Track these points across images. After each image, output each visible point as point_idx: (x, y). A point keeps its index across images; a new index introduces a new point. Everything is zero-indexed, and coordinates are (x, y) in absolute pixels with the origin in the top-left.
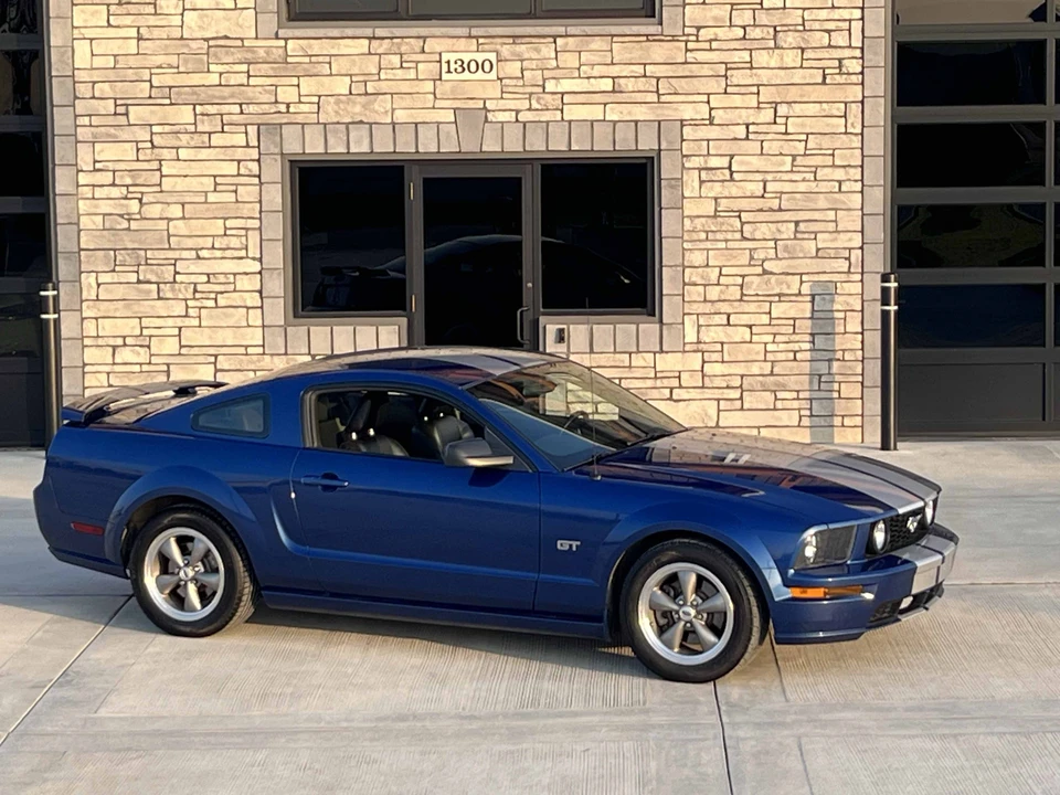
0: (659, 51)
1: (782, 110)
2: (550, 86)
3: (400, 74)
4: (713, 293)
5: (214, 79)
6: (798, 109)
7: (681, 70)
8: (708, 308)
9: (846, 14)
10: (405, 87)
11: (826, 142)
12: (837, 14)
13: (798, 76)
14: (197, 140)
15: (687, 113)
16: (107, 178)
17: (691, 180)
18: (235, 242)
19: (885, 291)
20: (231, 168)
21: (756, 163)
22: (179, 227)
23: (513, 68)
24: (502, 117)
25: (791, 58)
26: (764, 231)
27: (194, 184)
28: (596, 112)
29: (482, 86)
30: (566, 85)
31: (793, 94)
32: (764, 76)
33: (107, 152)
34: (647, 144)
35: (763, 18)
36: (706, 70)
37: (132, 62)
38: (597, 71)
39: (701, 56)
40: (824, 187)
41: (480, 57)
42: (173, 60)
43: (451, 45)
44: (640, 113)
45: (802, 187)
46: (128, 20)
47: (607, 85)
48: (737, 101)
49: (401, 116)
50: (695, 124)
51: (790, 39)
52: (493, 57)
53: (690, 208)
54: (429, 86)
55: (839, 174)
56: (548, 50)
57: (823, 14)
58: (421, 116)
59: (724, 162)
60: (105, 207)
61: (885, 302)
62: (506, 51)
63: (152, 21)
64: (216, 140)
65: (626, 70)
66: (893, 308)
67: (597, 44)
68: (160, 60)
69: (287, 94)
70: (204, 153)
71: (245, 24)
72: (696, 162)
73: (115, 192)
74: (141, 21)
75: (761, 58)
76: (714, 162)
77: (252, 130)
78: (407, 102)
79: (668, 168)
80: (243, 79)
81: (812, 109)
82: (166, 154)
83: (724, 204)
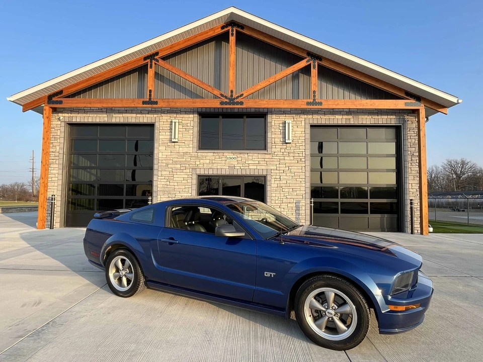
0: (267, 156)
1: (290, 168)
2: (247, 162)
3: (219, 159)
4: (277, 202)
5: (184, 160)
6: (293, 168)
7: (272, 160)
8: (276, 205)
9: (302, 150)
10: (220, 162)
11: (298, 174)
12: (300, 150)
13: (293, 161)
14: (180, 171)
15: (272, 168)
16: (164, 178)
17: (273, 180)
18: (187, 190)
19: (311, 202)
20: (187, 176)
21: (285, 177)
22: (176, 187)
23: (240, 159)
24: (237, 168)
25: (292, 158)
26: (286, 190)
27: (180, 179)
28: (255, 167)
29: (234, 162)
30: (249, 162)
31: (292, 165)
32: (287, 161)
33: (164, 173)
34: (265, 173)
35: (286, 151)
36: (276, 160)
37: (169, 156)
38: (256, 160)
39: (275, 157)
40: (298, 182)
41: (234, 157)
42: (177, 156)
43: (228, 154)
44: (263, 167)
45: (294, 182)
46: (169, 149)
47: (257, 162)
48: (282, 166)
49: (218, 167)
50: (274, 170)
51: (292, 155)
52: (236, 157)
53: (273, 185)
54: (224, 162)
55: (301, 180)
56: (246, 156)
57: (298, 150)
58: (222, 167)
59: (279, 177)
60: (163, 183)
61: (311, 203)
62: (238, 156)
63: (174, 149)
64: (184, 171)
65: (261, 160)
66: (313, 205)
67: (256, 155)
68: (174, 156)
69: (198, 163)
70: (182, 173)
71: (191, 150)
72: (274, 177)
73: (165, 180)
74: (171, 149)
75: (286, 158)
76: (277, 177)
77: (191, 169)
78: (220, 165)
79: (268, 178)
80: (190, 160)
81: (296, 168)
82: (175, 173)
83: (279, 185)
